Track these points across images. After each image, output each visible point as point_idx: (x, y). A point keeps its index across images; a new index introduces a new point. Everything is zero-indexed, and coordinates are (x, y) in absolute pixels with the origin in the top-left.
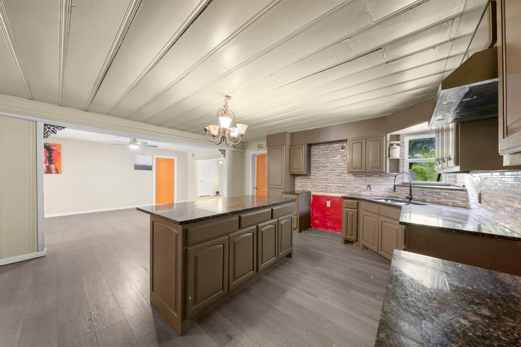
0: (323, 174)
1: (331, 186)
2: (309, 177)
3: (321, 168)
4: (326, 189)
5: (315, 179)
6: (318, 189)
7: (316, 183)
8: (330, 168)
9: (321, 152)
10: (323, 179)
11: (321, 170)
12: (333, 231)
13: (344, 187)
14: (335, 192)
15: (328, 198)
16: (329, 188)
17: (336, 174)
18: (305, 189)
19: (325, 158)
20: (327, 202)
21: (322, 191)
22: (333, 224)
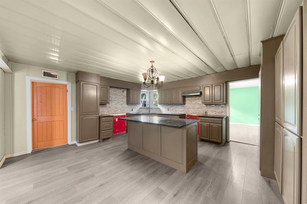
0: (114, 104)
1: (118, 111)
2: (106, 106)
3: (113, 101)
4: (116, 112)
5: (109, 107)
6: (111, 113)
7: (110, 109)
8: (118, 101)
9: (113, 92)
10: (114, 107)
11: (113, 102)
12: (119, 133)
13: (124, 110)
14: (120, 113)
15: (116, 117)
16: (117, 111)
17: (120, 104)
18: (103, 113)
19: (115, 95)
20: (116, 119)
21: (114, 114)
22: (119, 129)
